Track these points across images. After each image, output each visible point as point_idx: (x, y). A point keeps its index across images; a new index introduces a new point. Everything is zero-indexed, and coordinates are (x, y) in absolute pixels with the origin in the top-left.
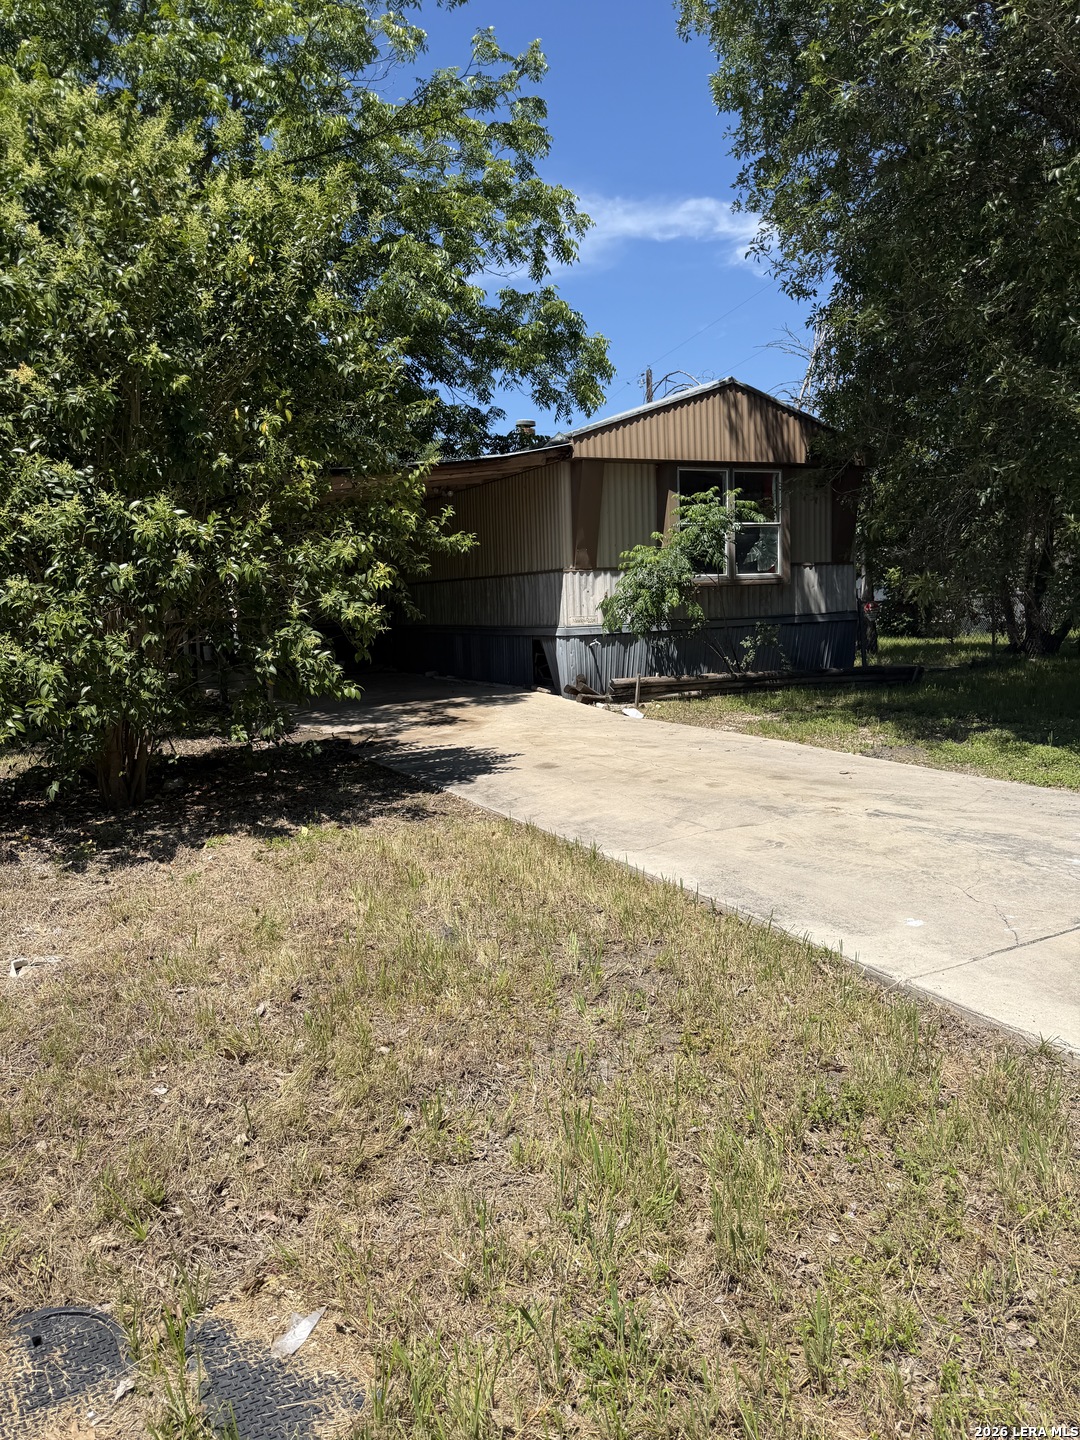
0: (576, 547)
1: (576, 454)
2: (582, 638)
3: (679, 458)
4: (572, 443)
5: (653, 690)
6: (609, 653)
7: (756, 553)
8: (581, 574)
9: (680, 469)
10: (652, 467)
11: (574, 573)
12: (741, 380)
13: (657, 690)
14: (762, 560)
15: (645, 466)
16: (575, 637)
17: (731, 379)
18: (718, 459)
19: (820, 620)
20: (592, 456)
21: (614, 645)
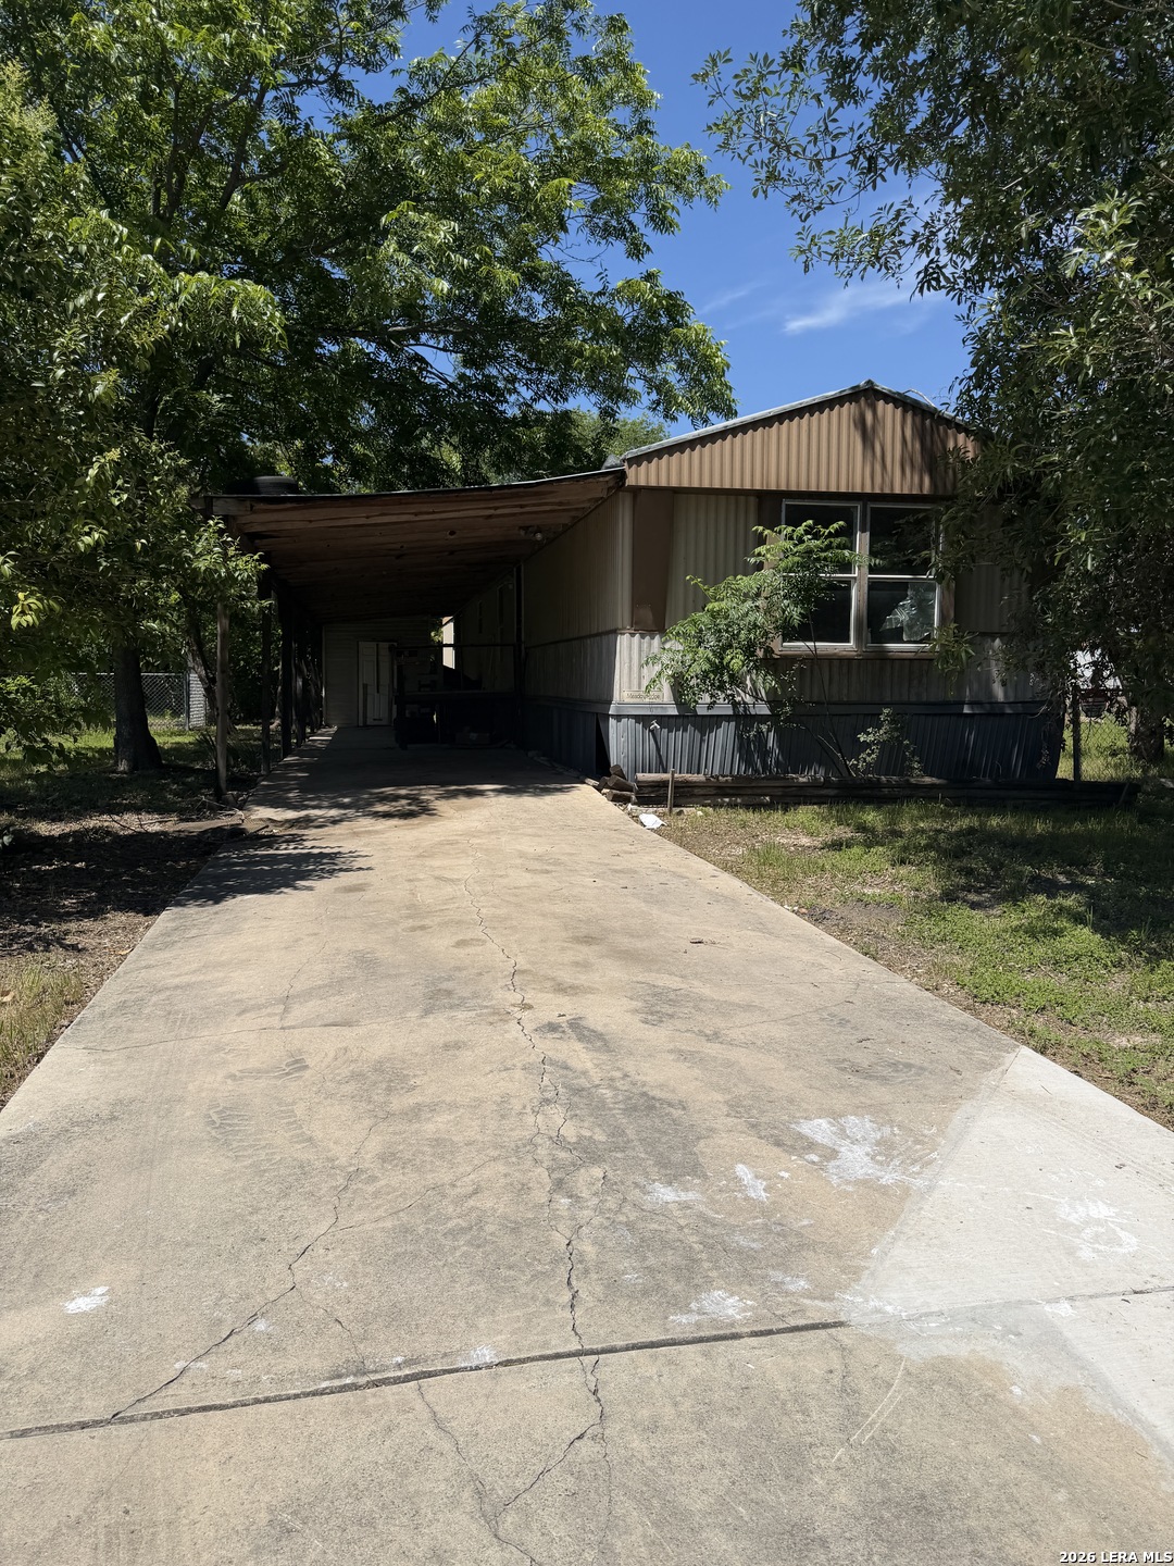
0: (636, 602)
1: (631, 481)
2: (638, 718)
3: (783, 488)
4: (626, 466)
5: (696, 791)
6: (678, 741)
7: (902, 615)
8: (643, 637)
9: (786, 502)
10: (752, 500)
11: (633, 635)
12: (883, 385)
13: (702, 792)
14: (910, 627)
15: (742, 498)
16: (628, 716)
17: (869, 382)
18: (843, 490)
19: (1008, 711)
20: (653, 483)
21: (685, 730)
